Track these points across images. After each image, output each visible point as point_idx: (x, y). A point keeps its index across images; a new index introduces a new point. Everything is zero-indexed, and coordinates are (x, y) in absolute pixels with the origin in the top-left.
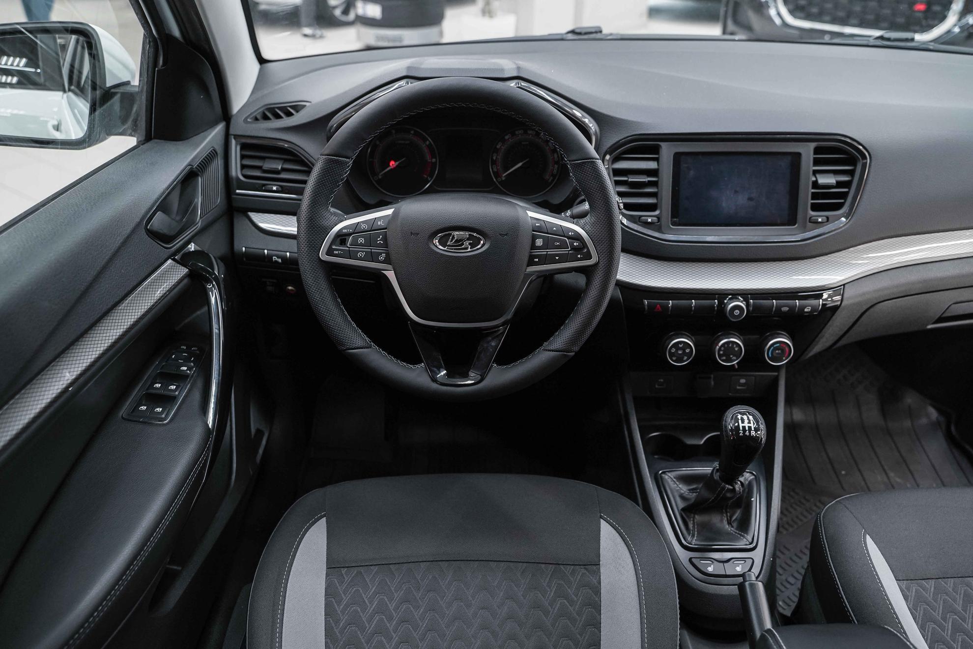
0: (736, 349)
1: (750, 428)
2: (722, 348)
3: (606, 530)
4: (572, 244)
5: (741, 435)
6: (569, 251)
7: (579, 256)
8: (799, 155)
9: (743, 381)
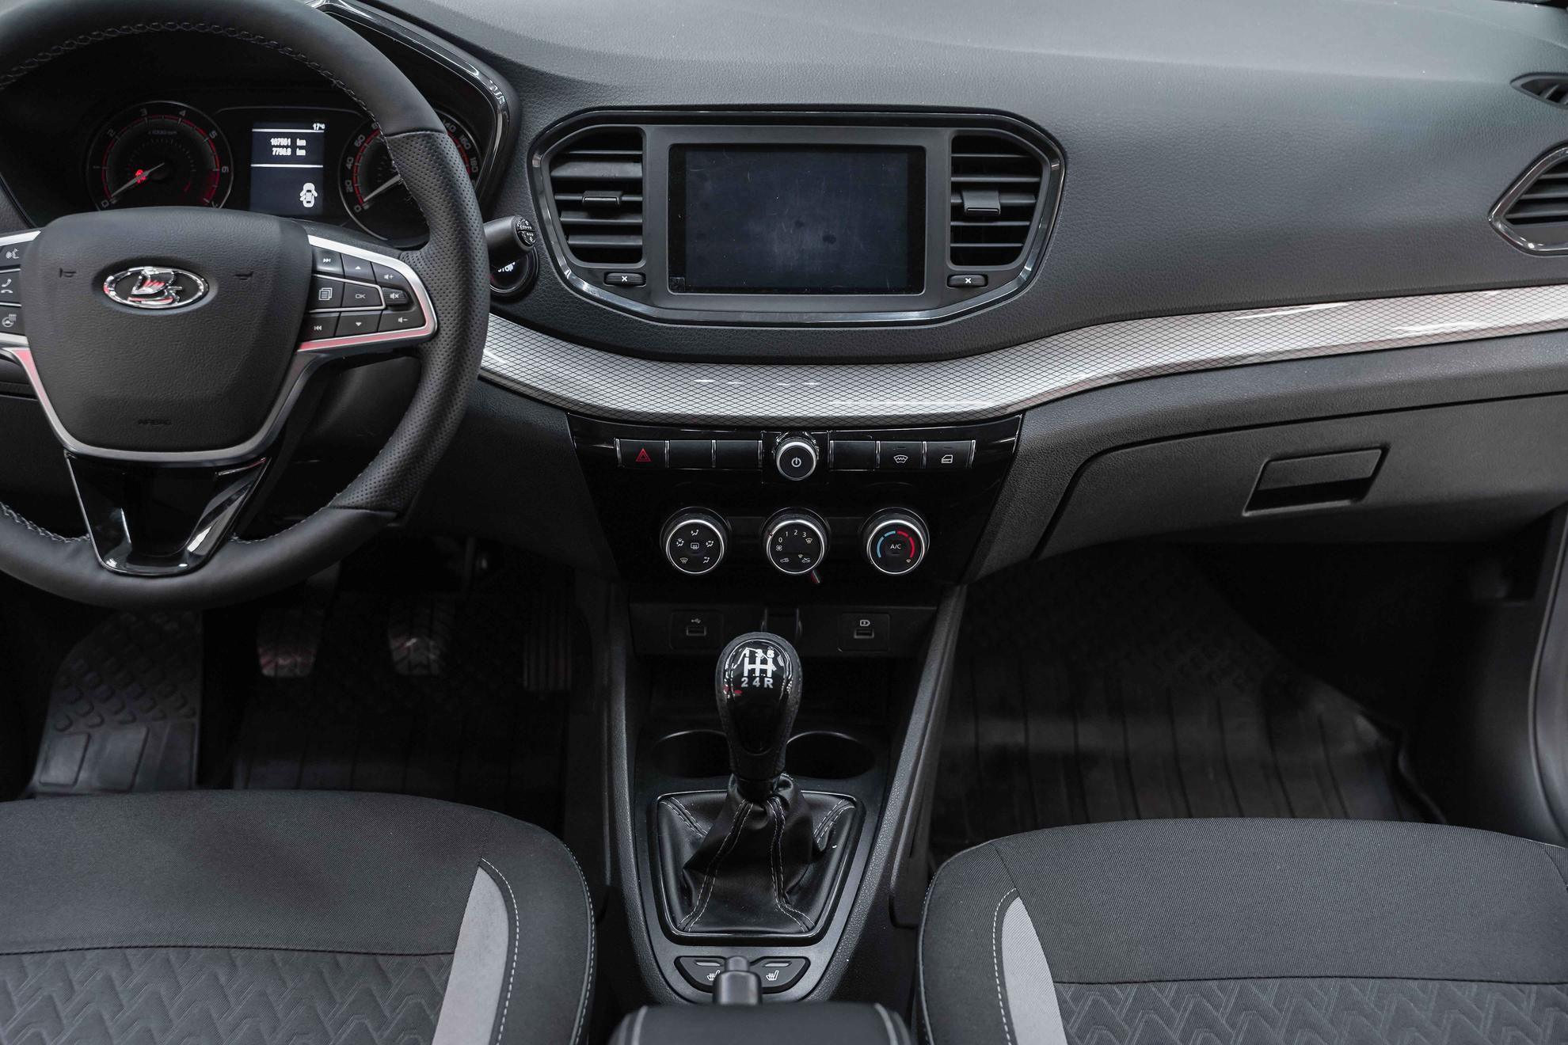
0: (809, 541)
1: (764, 671)
2: (781, 540)
3: (483, 888)
4: (387, 296)
5: (744, 685)
6: (382, 310)
7: (401, 320)
8: (920, 151)
9: (865, 623)
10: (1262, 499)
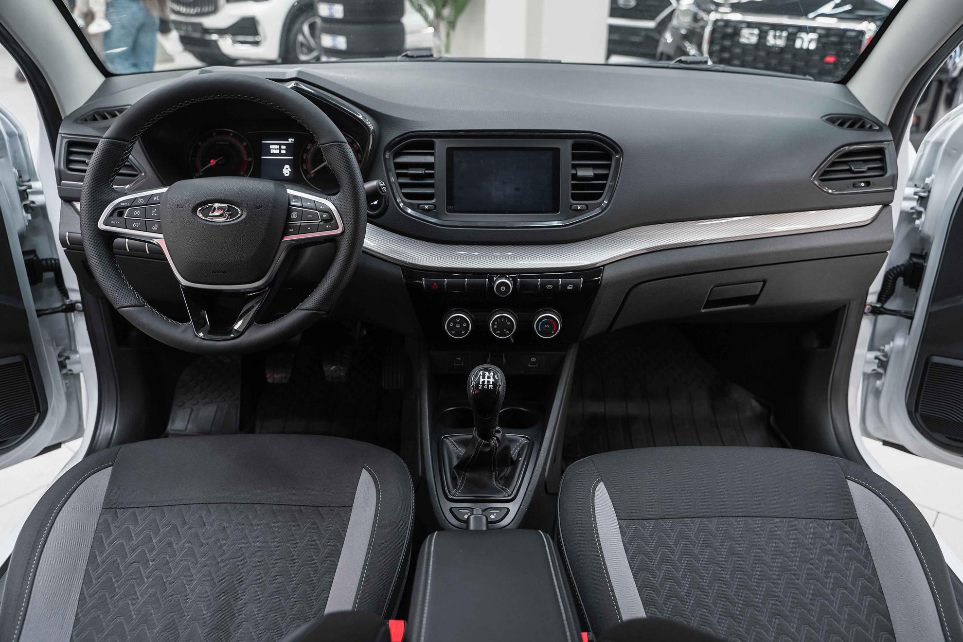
0: (509, 323)
1: (489, 382)
2: (496, 323)
3: (365, 476)
4: (321, 216)
5: (480, 388)
6: (319, 222)
7: (328, 226)
8: (558, 150)
9: (533, 359)
10: (709, 304)
